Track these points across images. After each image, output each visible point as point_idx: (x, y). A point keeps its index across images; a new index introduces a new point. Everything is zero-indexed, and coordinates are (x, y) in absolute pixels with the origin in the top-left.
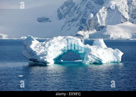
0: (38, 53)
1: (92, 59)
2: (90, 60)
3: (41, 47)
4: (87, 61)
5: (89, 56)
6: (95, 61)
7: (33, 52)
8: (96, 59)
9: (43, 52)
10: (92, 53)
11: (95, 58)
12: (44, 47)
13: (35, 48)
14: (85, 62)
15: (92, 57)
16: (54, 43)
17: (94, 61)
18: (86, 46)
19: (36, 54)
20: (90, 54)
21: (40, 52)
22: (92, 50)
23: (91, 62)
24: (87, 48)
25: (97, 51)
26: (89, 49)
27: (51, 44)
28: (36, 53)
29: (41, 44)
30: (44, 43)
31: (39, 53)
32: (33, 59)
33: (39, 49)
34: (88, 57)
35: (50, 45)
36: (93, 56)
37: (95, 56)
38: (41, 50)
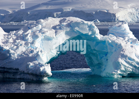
0: (14, 54)
1: (127, 65)
2: (123, 69)
3: (17, 41)
4: (117, 70)
5: (121, 61)
6: (133, 69)
7: (3, 52)
8: (135, 67)
9: (24, 53)
10: (126, 53)
11: (134, 64)
12: (24, 42)
13: (3, 43)
14: (114, 72)
15: (126, 62)
16: (43, 33)
17: (131, 70)
18: (110, 39)
19: (10, 56)
20: (124, 56)
21: (18, 53)
22: (124, 47)
23: (124, 72)
24: (113, 42)
25: (133, 48)
26: (116, 44)
27: (39, 35)
28: (10, 54)
29: (15, 34)
30: (21, 32)
31: (16, 55)
32: (4, 68)
33: (15, 47)
34: (119, 63)
35: (35, 36)
36: (130, 59)
37: (134, 60)
38: (20, 48)
